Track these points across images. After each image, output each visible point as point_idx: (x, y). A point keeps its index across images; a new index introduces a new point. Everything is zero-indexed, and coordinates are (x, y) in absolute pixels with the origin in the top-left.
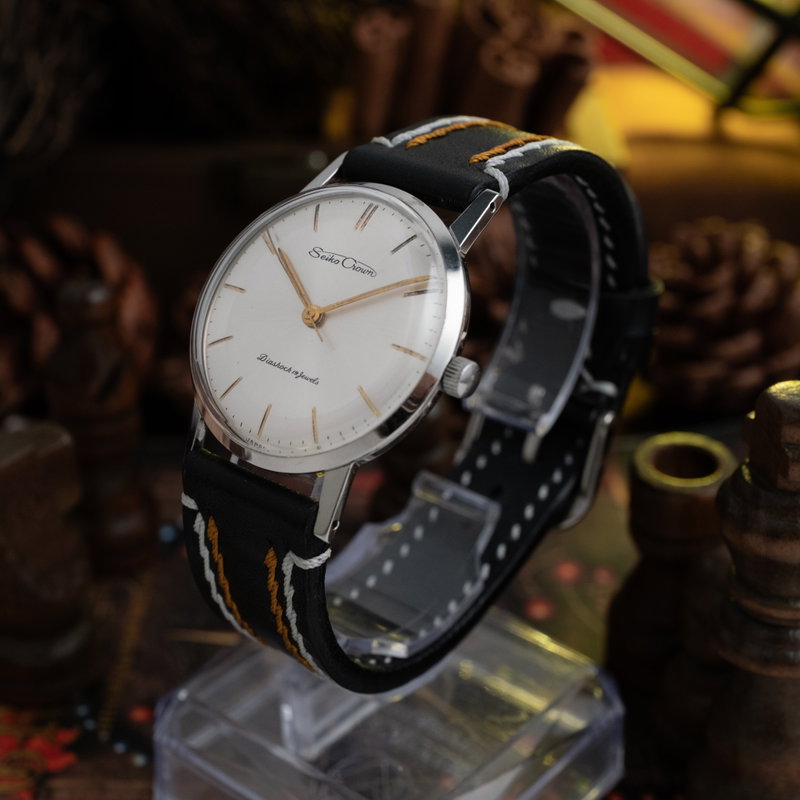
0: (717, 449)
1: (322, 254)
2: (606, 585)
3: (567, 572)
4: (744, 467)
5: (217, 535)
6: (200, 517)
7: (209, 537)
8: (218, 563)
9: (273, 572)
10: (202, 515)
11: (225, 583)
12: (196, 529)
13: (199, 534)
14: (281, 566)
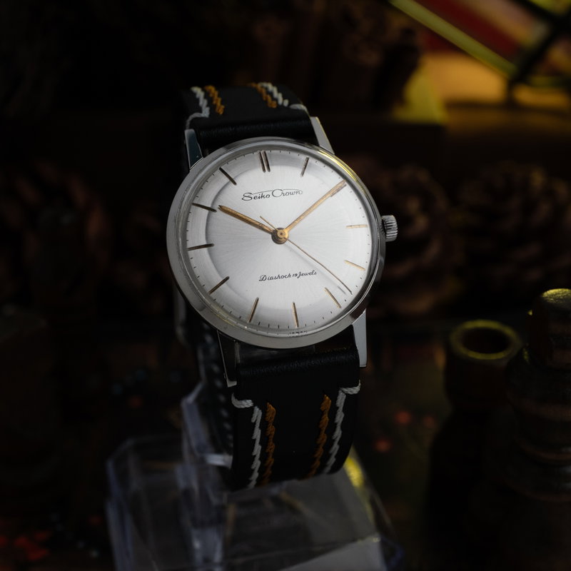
0: (508, 331)
1: (253, 196)
4: (524, 349)
5: (275, 414)
6: (257, 409)
7: (268, 419)
8: (270, 435)
9: (327, 411)
10: (258, 407)
11: (272, 447)
12: (253, 421)
13: (255, 423)
14: (335, 403)
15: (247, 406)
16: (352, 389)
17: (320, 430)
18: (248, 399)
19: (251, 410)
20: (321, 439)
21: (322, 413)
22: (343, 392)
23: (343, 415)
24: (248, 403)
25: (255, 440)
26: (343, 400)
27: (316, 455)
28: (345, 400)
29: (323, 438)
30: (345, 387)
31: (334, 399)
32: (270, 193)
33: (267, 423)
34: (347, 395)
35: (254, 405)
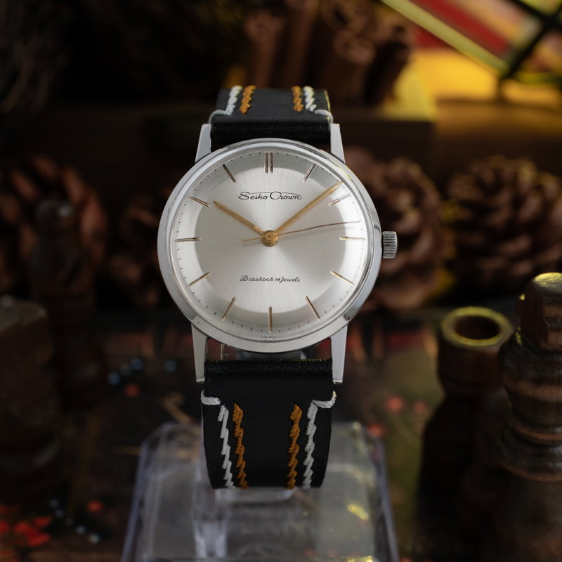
0: (499, 318)
1: (250, 196)
2: (422, 413)
3: (395, 404)
4: (517, 334)
5: (242, 415)
6: (223, 409)
7: (235, 419)
8: (238, 437)
9: (298, 421)
10: (225, 406)
11: (241, 449)
12: (220, 420)
13: (222, 422)
14: (306, 414)
15: (214, 404)
16: (324, 403)
17: (291, 439)
18: (215, 397)
19: (217, 408)
20: (293, 448)
21: (293, 423)
22: (315, 404)
23: (315, 428)
24: (215, 401)
25: (223, 439)
26: (315, 412)
27: (290, 465)
28: (317, 412)
29: (294, 449)
30: (317, 400)
31: (305, 411)
32: (268, 195)
33: (235, 424)
34: (319, 408)
35: (221, 404)
